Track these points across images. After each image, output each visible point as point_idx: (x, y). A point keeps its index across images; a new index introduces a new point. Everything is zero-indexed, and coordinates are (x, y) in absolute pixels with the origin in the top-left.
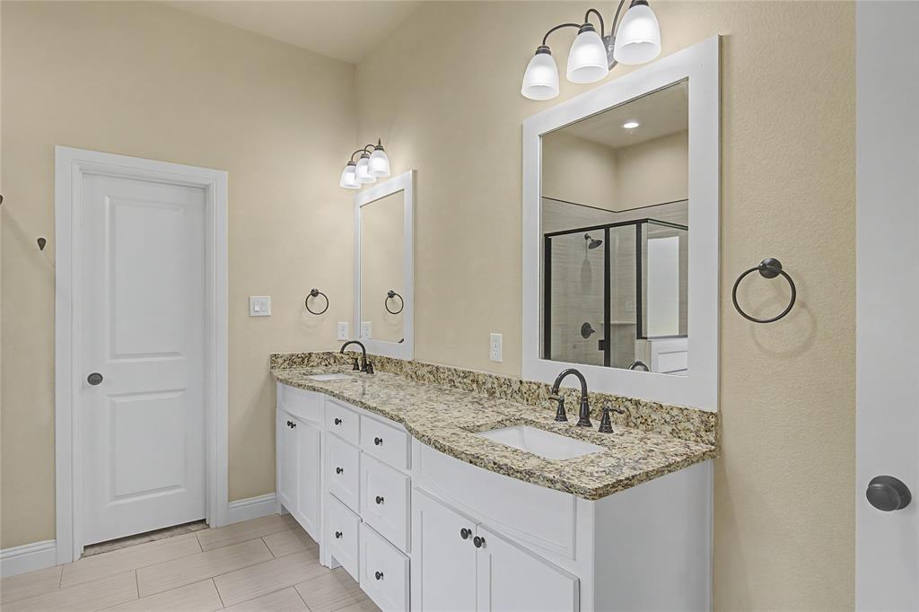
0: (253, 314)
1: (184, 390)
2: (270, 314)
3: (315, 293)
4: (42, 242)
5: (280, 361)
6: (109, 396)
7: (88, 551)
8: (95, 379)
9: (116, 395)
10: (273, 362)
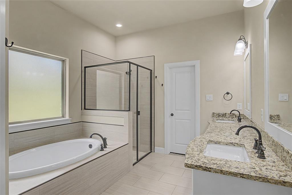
0: (207, 100)
1: (190, 120)
2: (212, 100)
3: (228, 93)
4: (162, 85)
5: (215, 115)
6: (175, 119)
7: (171, 153)
8: (172, 115)
9: (176, 119)
10: (213, 115)
